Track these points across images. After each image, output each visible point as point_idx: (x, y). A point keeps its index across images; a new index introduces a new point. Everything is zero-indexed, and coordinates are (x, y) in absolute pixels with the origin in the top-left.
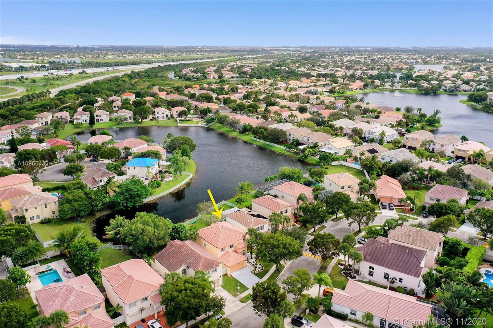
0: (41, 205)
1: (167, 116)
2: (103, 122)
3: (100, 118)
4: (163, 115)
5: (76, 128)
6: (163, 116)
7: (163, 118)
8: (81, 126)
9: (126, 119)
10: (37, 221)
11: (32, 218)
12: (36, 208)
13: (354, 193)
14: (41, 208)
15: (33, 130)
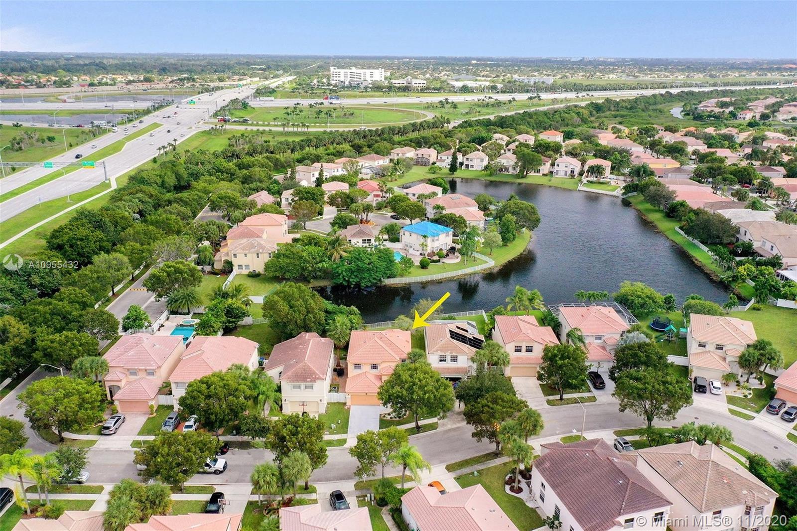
0: (251, 253)
1: (572, 172)
2: (474, 169)
3: (470, 163)
4: (566, 169)
5: (431, 173)
6: (566, 172)
7: (566, 175)
8: (438, 171)
9: (507, 170)
10: (245, 272)
11: (240, 267)
12: (245, 255)
13: (723, 363)
14: (251, 257)
15: (371, 168)
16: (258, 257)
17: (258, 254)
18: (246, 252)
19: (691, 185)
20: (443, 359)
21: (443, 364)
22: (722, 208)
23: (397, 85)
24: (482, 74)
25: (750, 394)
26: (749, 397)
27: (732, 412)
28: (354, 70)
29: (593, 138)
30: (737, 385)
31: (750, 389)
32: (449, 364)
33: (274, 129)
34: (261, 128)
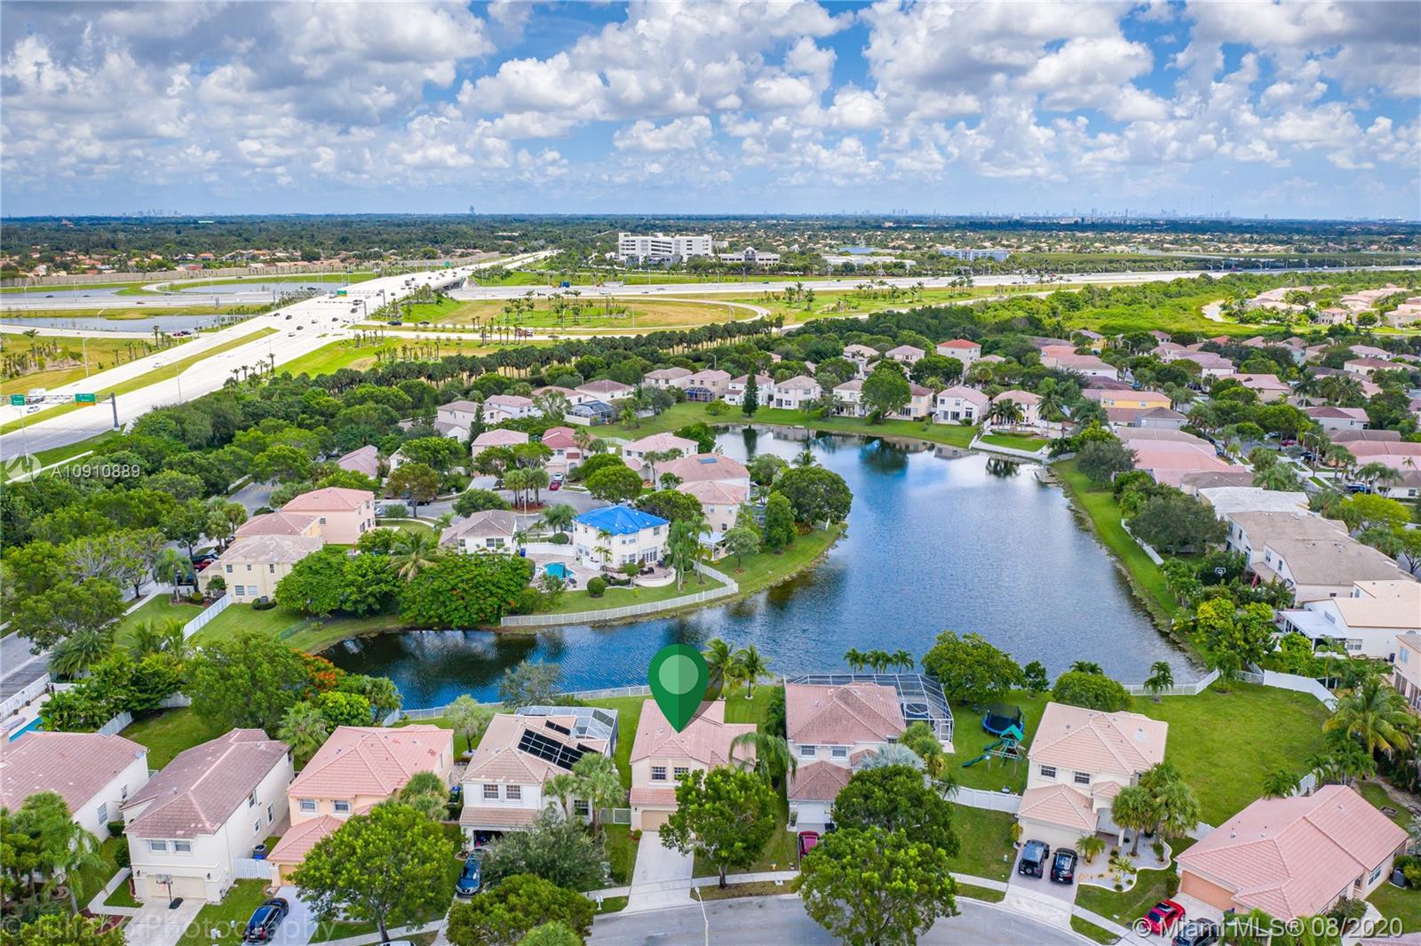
0: (260, 564)
1: (969, 414)
2: (792, 407)
3: (785, 397)
4: (957, 409)
8: (723, 411)
9: (850, 409)
10: (248, 599)
11: (240, 590)
12: (249, 567)
13: (1083, 812)
14: (261, 570)
15: (594, 405)
16: (272, 571)
17: (271, 566)
18: (249, 561)
19: (1179, 439)
20: (490, 791)
21: (492, 804)
22: (1212, 484)
23: (729, 262)
24: (891, 245)
25: (1130, 882)
26: (1127, 889)
27: (1077, 924)
28: (661, 237)
29: (1030, 354)
30: (1112, 862)
31: (1134, 871)
32: (503, 803)
33: (465, 336)
34: (443, 336)
